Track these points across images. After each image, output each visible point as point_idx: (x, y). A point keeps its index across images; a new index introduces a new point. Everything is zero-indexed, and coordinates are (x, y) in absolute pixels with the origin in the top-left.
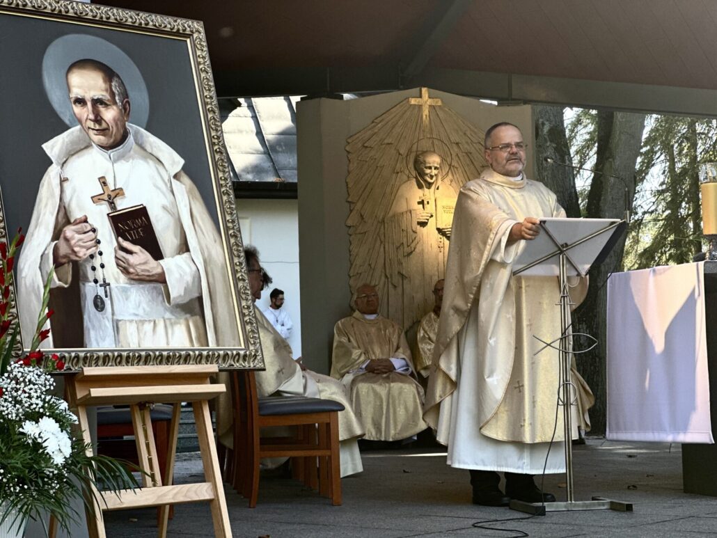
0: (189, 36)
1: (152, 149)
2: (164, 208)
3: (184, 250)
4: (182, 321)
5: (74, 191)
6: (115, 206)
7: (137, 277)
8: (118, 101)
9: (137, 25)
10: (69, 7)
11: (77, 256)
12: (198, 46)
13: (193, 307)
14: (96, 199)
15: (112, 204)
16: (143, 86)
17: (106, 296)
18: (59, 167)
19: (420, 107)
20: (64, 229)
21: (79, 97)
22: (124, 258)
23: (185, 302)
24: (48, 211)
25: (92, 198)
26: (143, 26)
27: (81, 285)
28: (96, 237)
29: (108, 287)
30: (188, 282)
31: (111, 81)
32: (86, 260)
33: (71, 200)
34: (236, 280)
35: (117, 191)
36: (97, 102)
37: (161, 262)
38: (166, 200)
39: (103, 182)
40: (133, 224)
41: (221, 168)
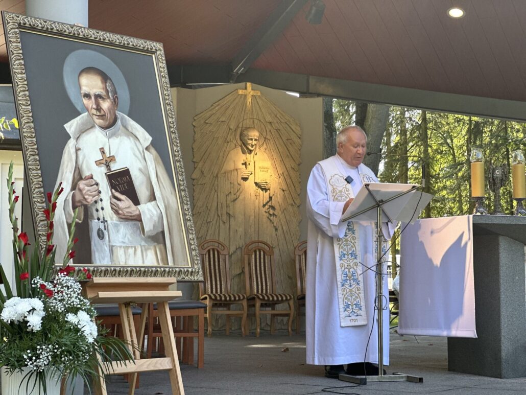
0: (154, 53)
1: (132, 129)
2: (140, 170)
3: (153, 199)
4: (152, 247)
5: (84, 157)
6: (110, 168)
7: (124, 217)
8: (110, 96)
9: (122, 44)
10: (80, 31)
11: (86, 201)
12: (160, 60)
13: (158, 238)
14: (98, 163)
15: (108, 166)
16: (126, 86)
17: (105, 229)
18: (75, 141)
19: (245, 96)
20: (79, 183)
21: (87, 93)
22: (115, 203)
23: (152, 235)
24: (68, 171)
25: (96, 162)
26: (126, 45)
27: (89, 221)
28: (98, 189)
29: (106, 223)
30: (155, 222)
31: (106, 83)
32: (92, 205)
33: (83, 163)
34: (186, 221)
35: (111, 158)
36: (98, 97)
37: (139, 207)
39: (103, 151)
40: (121, 180)
41: (175, 144)
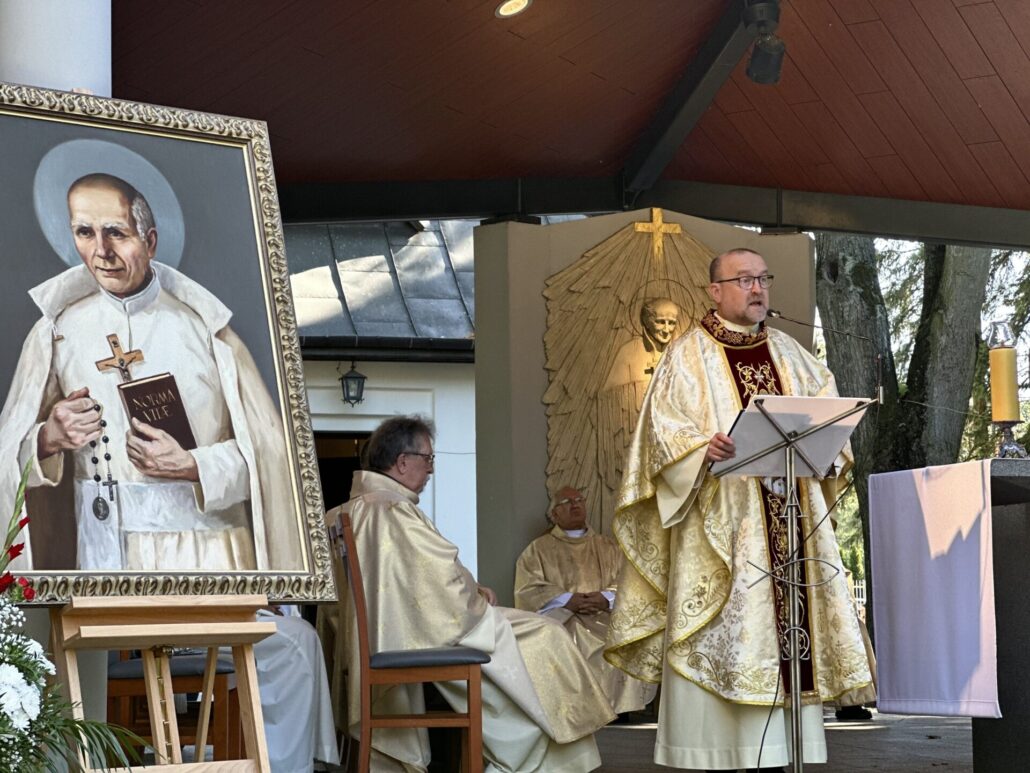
0: (245, 142)
1: (186, 296)
2: (201, 378)
3: (227, 435)
4: (220, 534)
5: (71, 353)
6: (129, 375)
7: (157, 473)
8: (140, 231)
9: (171, 126)
10: (76, 102)
11: (72, 443)
12: (258, 155)
13: (237, 515)
14: (102, 365)
15: (125, 371)
16: (177, 210)
17: (112, 499)
18: (52, 321)
19: (650, 235)
20: (56, 406)
21: (85, 225)
22: (139, 445)
23: (225, 507)
24: (33, 383)
25: (97, 363)
26: (180, 128)
27: (76, 483)
28: (100, 418)
29: (114, 486)
30: (230, 480)
31: (131, 203)
32: (84, 449)
33: (67, 364)
34: (300, 478)
35: (133, 355)
36: (110, 232)
37: (193, 452)
38: (203, 367)
39: (114, 342)
40: (154, 399)
41: (283, 323)
